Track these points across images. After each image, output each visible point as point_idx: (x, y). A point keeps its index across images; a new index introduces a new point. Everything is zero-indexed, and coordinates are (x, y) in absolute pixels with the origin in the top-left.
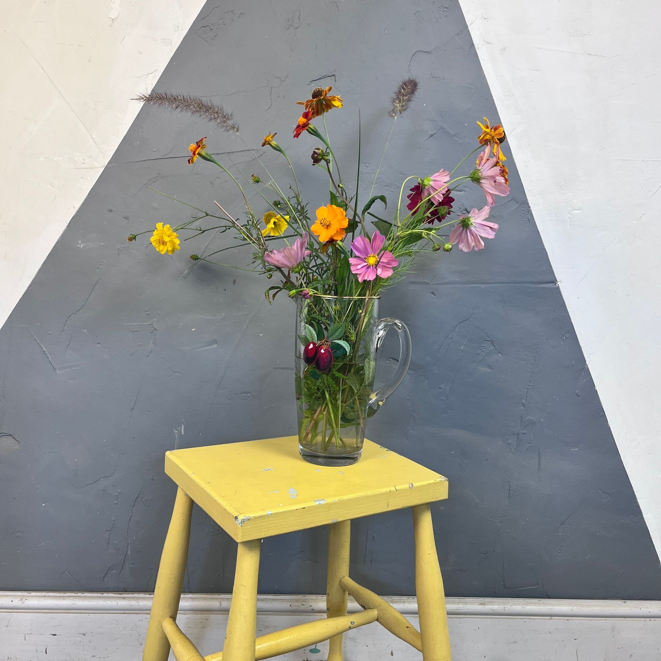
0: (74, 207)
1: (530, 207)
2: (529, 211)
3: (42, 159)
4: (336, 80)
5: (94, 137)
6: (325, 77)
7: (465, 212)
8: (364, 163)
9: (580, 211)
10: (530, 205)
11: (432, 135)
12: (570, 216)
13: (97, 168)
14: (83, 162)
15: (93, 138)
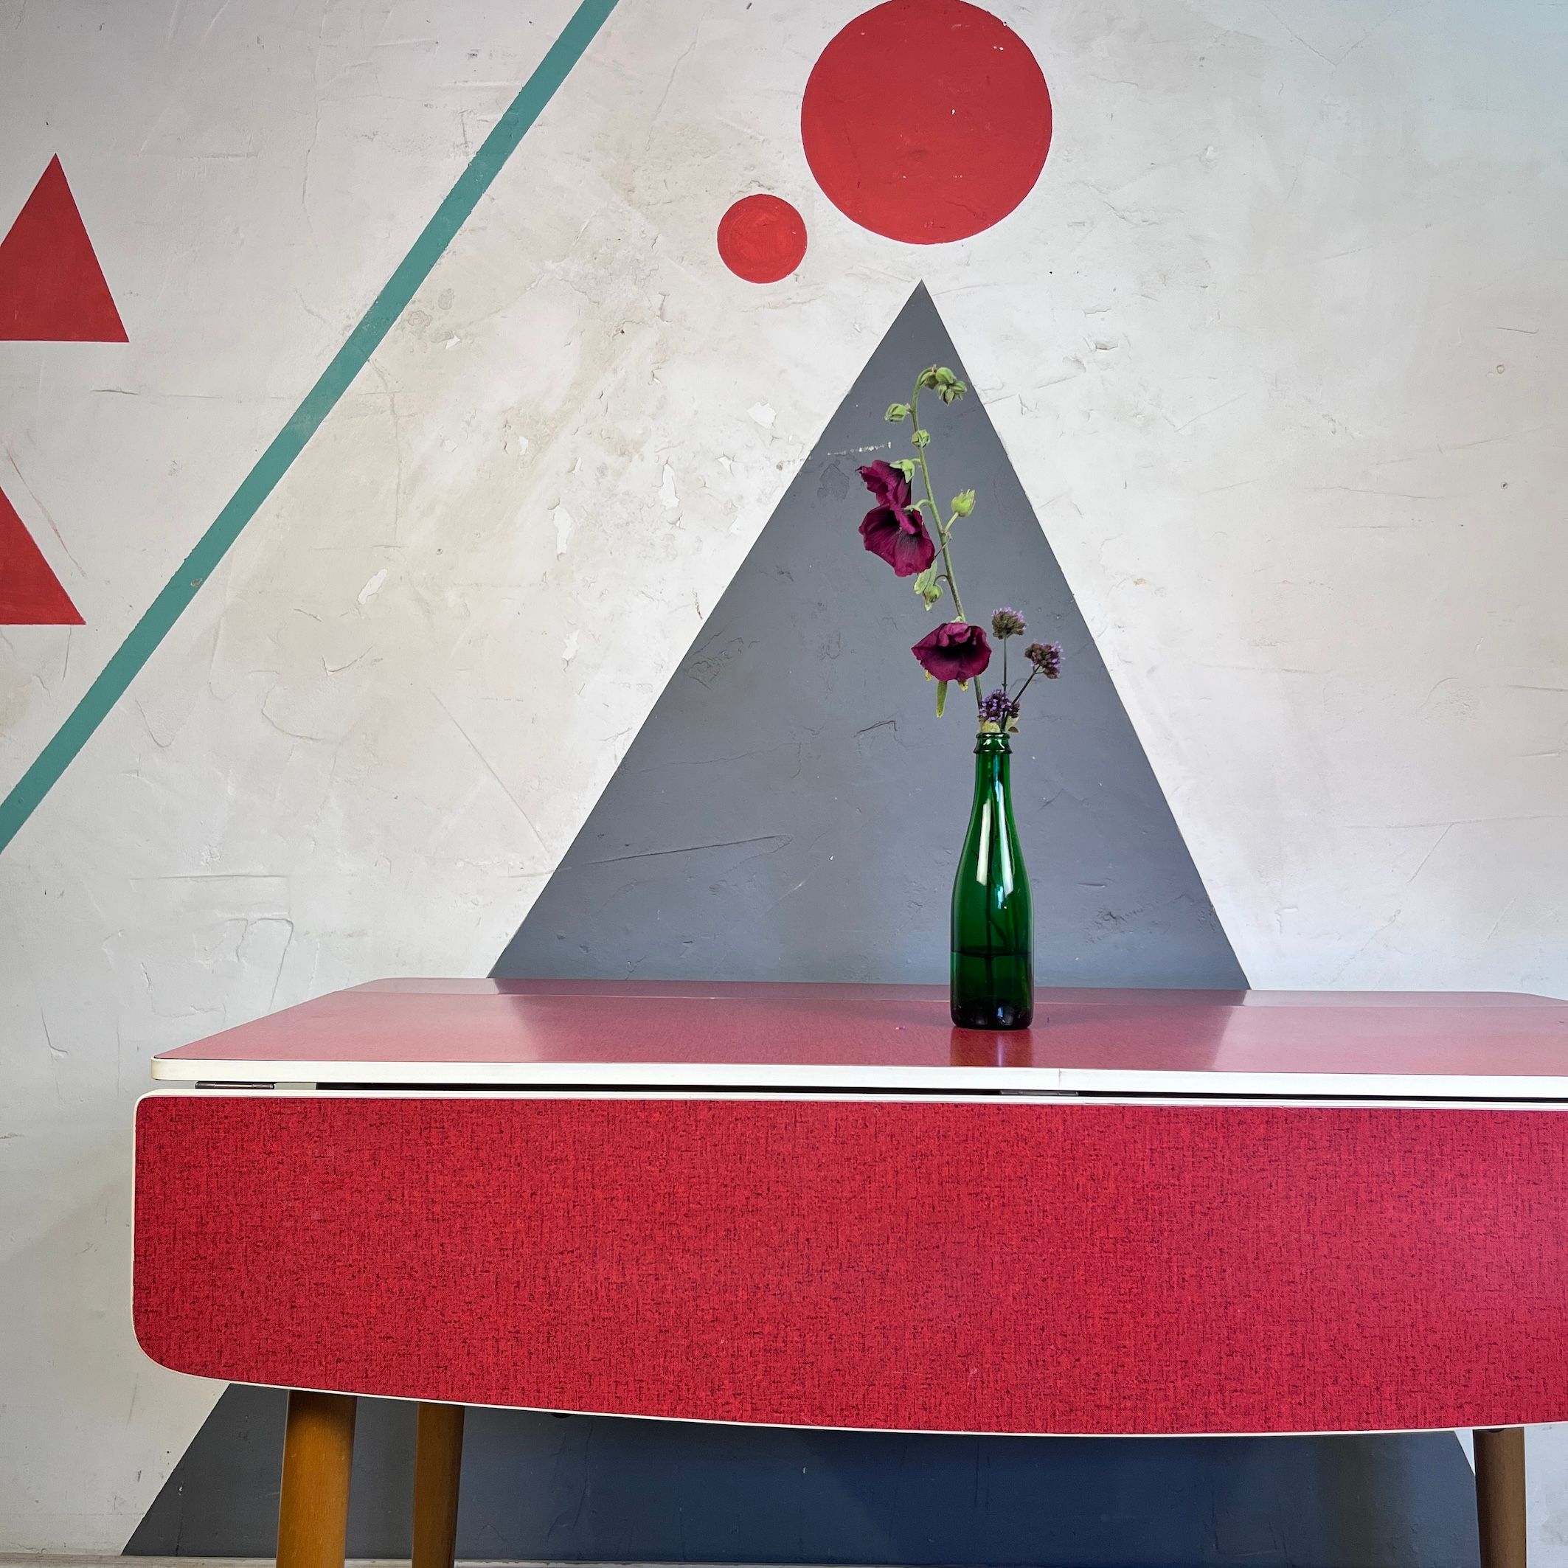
0: (507, 935)
1: (1212, 906)
2: (1213, 913)
3: (460, 864)
4: (897, 728)
5: (537, 829)
6: (880, 724)
7: (1109, 917)
8: (945, 849)
9: (1295, 910)
10: (1213, 902)
11: (1048, 803)
12: (1279, 917)
13: (541, 874)
14: (521, 866)
15: (535, 831)
